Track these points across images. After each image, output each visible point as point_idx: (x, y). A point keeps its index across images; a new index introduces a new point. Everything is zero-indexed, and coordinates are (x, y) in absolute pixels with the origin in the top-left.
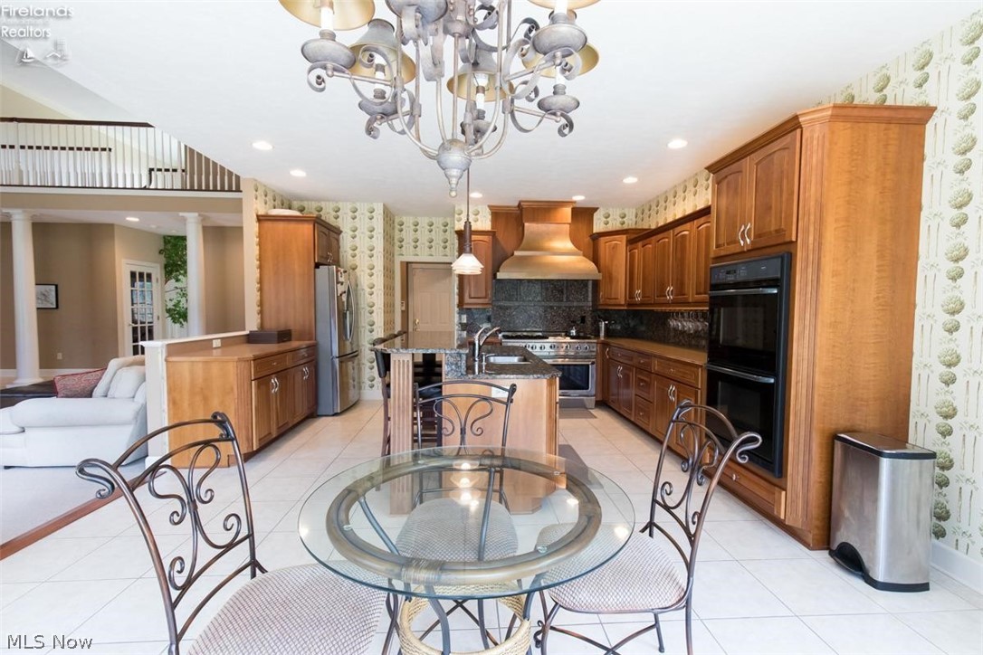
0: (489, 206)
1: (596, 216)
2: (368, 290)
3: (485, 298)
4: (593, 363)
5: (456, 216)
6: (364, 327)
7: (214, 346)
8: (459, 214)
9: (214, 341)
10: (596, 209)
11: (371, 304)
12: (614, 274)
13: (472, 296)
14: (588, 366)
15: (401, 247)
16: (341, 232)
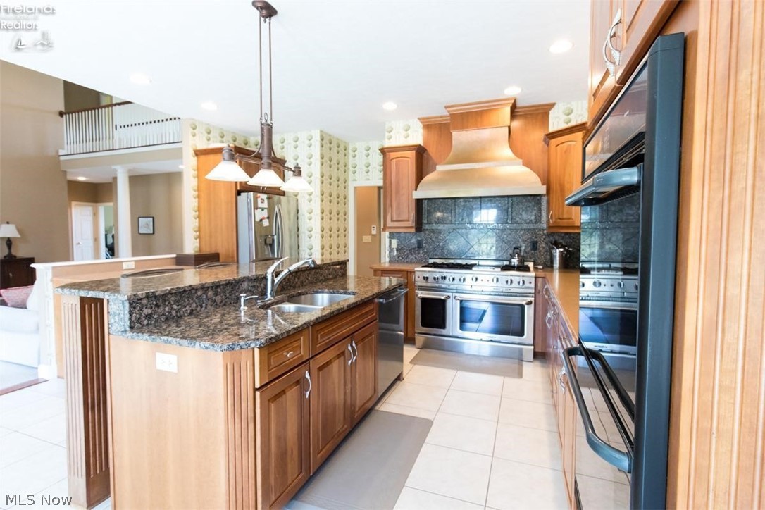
0: (419, 119)
1: (552, 113)
2: (307, 215)
3: (408, 221)
4: (529, 303)
5: (387, 134)
6: (304, 250)
7: (124, 268)
8: (390, 132)
9: (124, 263)
10: (552, 105)
11: (310, 229)
12: (567, 186)
13: (395, 219)
14: (522, 307)
15: (354, 173)
16: (286, 161)
